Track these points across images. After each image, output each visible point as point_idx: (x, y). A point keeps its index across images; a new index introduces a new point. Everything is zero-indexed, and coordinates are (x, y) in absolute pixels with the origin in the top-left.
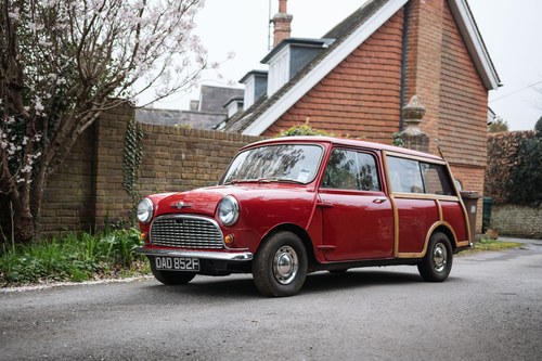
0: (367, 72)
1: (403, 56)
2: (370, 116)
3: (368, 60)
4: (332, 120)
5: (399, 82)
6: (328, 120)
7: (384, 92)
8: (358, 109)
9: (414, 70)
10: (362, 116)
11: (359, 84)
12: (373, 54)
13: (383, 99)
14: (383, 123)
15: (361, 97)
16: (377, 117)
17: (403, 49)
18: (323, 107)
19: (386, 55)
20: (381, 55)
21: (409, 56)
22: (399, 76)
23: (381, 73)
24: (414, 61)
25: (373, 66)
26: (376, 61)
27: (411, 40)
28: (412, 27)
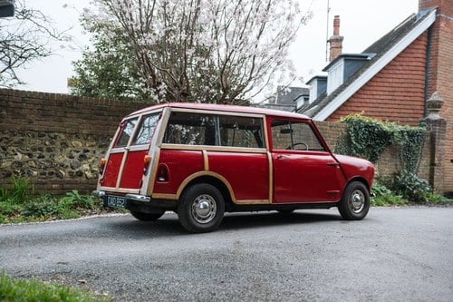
0: (400, 76)
1: (426, 63)
2: (402, 107)
3: (401, 68)
4: (375, 110)
5: (423, 82)
6: (372, 109)
7: (412, 90)
8: (393, 102)
9: (435, 74)
10: (396, 106)
11: (394, 85)
12: (404, 64)
13: (412, 94)
14: (412, 111)
15: (396, 94)
16: (407, 107)
17: (427, 59)
18: (368, 101)
19: (414, 64)
20: (410, 64)
21: (431, 64)
22: (424, 78)
23: (410, 76)
24: (436, 67)
25: (404, 72)
26: (407, 68)
27: (433, 53)
28: (433, 43)
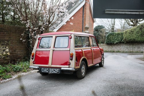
0: (76, 19)
1: (83, 15)
2: (77, 28)
3: (77, 16)
4: (70, 29)
5: (82, 21)
7: (80, 23)
8: (75, 26)
9: (85, 19)
10: (76, 28)
11: (75, 21)
12: (78, 15)
13: (79, 24)
14: (79, 29)
15: (75, 24)
17: (83, 14)
18: (68, 26)
19: (80, 15)
20: (79, 15)
21: (84, 16)
23: (79, 19)
24: (85, 17)
25: (77, 17)
26: (78, 16)
27: (85, 12)
28: (85, 10)
